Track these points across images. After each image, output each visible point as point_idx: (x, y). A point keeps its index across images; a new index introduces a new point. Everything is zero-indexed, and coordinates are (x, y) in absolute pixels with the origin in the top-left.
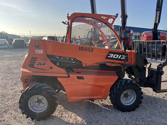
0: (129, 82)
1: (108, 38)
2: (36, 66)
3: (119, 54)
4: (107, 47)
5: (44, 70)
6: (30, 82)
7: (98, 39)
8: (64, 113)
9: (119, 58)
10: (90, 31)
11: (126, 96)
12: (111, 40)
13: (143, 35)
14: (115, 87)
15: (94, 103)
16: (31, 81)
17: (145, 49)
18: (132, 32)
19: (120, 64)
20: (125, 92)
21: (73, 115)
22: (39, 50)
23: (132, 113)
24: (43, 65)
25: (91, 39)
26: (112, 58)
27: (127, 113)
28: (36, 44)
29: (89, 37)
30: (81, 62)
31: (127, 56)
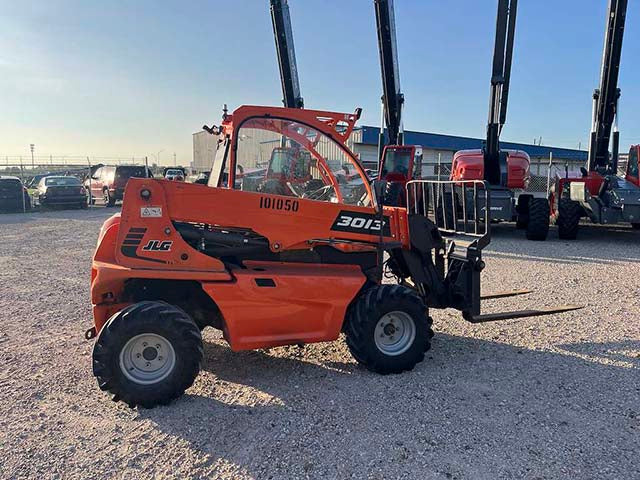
0: (393, 291)
1: (342, 172)
2: (141, 250)
3: (367, 216)
4: (334, 200)
5: (165, 262)
6: (115, 302)
7: (307, 175)
8: (219, 388)
9: (367, 227)
10: (279, 149)
11: (389, 330)
12: (353, 178)
13: (456, 162)
14: (358, 307)
15: (304, 360)
16: (118, 300)
17: (459, 209)
18: (419, 152)
19: (368, 242)
20: (385, 320)
21: (246, 390)
22: (151, 207)
23: (405, 376)
24: (162, 248)
25: (283, 177)
26: (349, 229)
27: (394, 376)
28: (143, 190)
29: (277, 168)
30: (266, 240)
31: (388, 223)
